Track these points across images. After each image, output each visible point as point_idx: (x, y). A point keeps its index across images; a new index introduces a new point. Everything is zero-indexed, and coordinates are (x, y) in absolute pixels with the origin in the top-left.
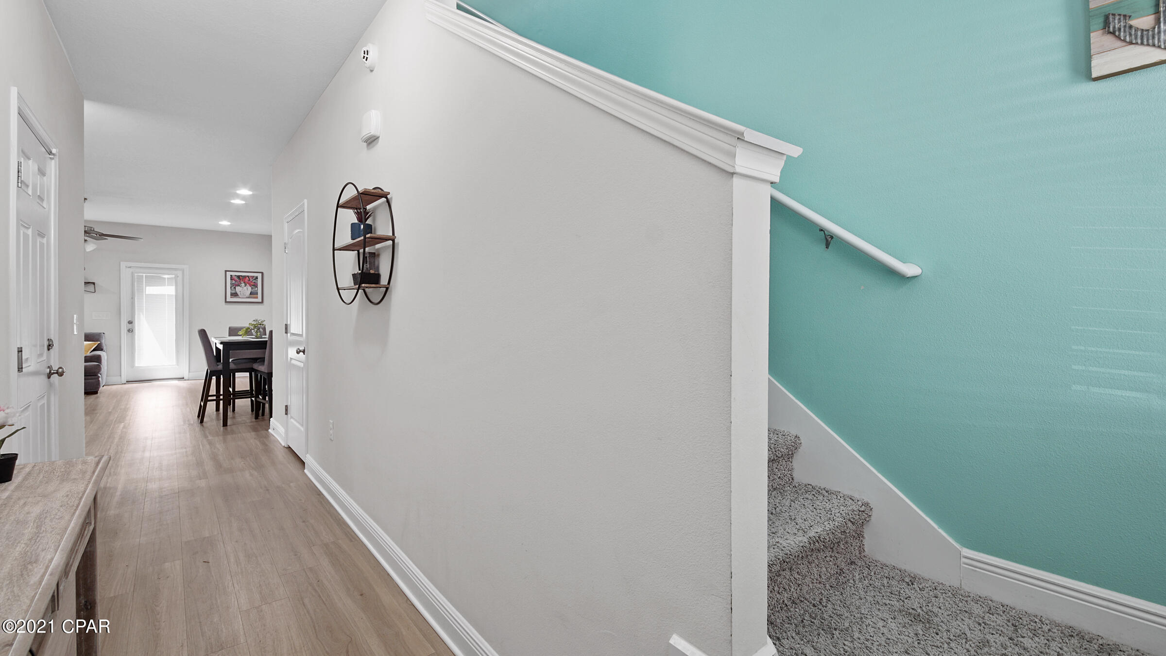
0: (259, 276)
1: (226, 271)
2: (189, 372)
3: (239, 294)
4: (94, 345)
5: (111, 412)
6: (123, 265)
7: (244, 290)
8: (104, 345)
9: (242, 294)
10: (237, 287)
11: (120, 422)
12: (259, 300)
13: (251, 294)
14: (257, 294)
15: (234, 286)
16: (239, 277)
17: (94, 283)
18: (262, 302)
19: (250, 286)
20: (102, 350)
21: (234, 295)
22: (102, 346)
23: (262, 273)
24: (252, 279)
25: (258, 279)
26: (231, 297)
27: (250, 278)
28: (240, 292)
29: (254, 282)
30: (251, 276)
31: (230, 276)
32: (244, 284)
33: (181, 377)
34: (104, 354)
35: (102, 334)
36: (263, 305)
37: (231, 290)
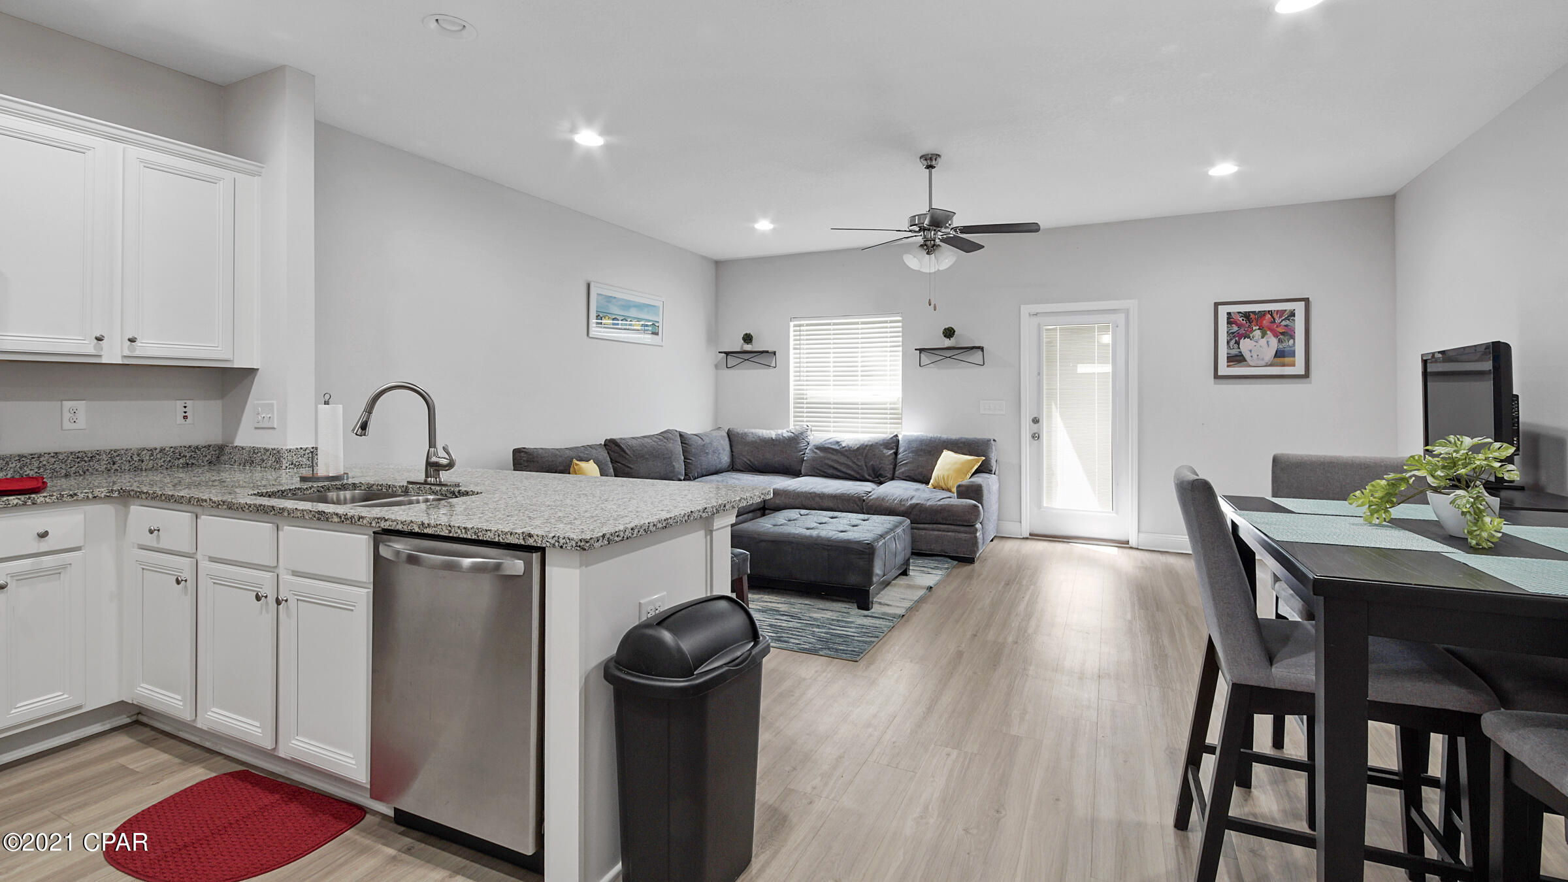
0: (1299, 308)
1: (1217, 304)
2: (1138, 532)
3: (1248, 358)
4: (977, 461)
6: (1024, 310)
7: (1260, 347)
8: (994, 463)
9: (1255, 356)
10: (1242, 341)
12: (1299, 369)
13: (1277, 355)
14: (1294, 356)
15: (1235, 338)
16: (1247, 315)
17: (981, 349)
18: (1307, 375)
19: (1276, 336)
20: (989, 472)
21: (1237, 359)
22: (990, 464)
23: (1307, 301)
24: (1280, 317)
25: (1296, 318)
26: (1228, 366)
27: (1275, 315)
28: (1251, 351)
29: (1285, 326)
30: (1278, 311)
31: (1226, 316)
32: (1259, 331)
33: (1121, 537)
34: (989, 482)
35: (992, 441)
36: (1309, 383)
37: (1229, 347)
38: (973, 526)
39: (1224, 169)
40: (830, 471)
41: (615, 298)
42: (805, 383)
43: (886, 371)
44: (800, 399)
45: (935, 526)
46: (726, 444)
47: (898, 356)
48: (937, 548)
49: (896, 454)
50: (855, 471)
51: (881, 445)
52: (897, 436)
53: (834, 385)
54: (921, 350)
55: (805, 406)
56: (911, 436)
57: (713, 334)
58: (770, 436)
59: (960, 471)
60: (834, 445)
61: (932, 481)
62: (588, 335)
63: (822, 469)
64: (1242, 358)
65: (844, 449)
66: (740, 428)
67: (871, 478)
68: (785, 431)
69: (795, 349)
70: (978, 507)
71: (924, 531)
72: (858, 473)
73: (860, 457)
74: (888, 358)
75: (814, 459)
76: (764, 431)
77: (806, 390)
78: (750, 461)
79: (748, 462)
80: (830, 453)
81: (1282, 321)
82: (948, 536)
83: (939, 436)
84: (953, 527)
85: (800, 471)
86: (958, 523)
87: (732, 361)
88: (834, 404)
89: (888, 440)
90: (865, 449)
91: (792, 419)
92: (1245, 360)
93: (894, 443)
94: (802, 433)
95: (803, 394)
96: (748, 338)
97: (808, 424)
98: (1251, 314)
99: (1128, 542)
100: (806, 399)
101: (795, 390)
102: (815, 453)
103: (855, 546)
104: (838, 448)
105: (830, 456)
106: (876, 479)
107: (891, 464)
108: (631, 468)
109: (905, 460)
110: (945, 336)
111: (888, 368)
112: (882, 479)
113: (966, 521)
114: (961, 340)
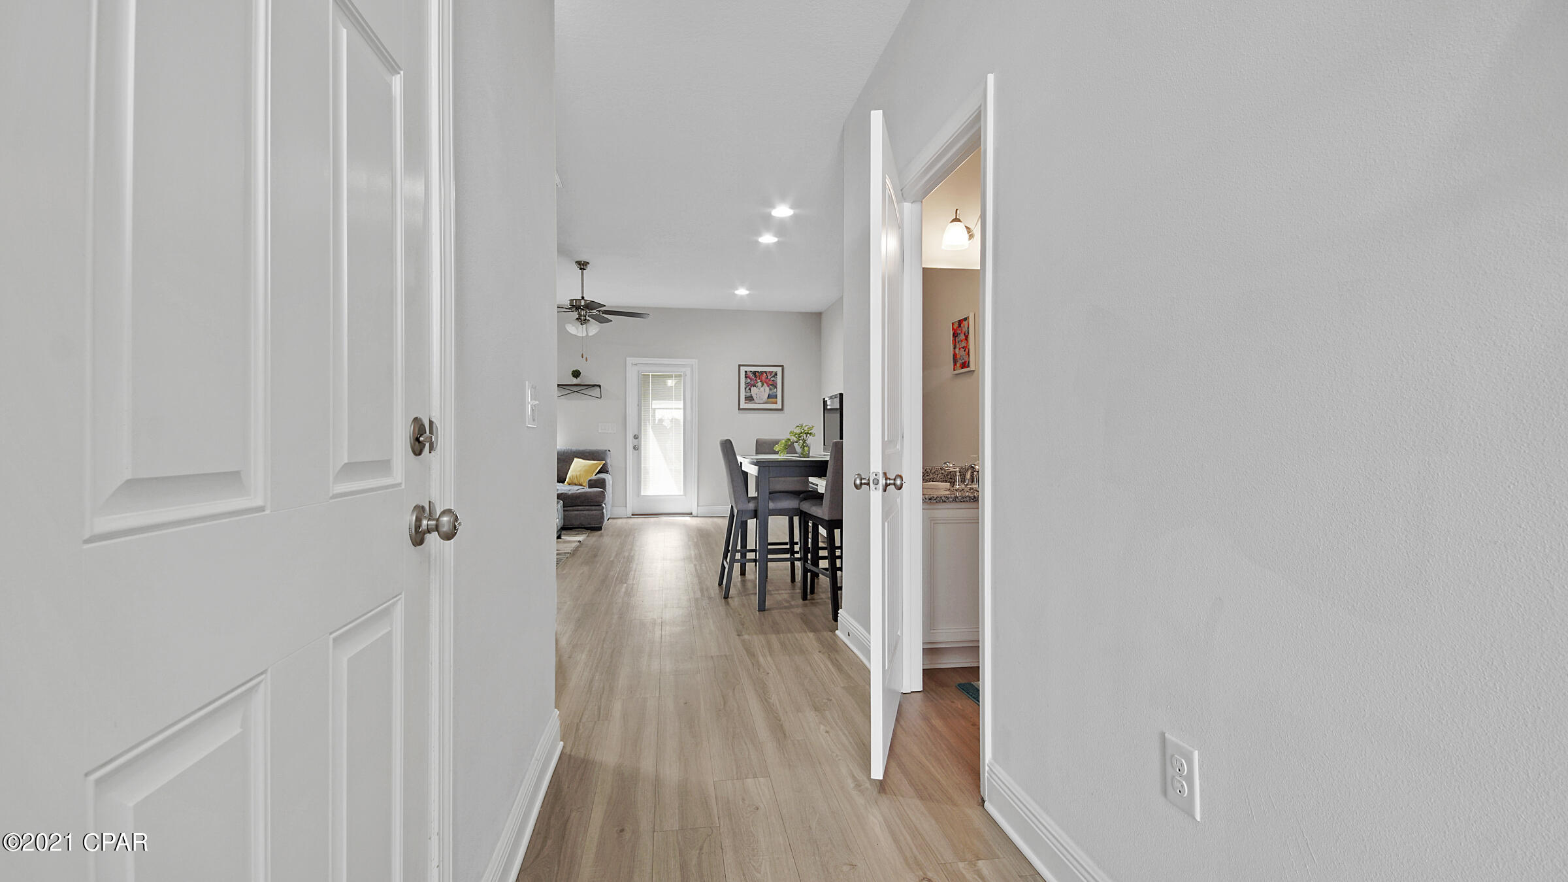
0: (779, 370)
1: (740, 366)
2: (698, 505)
3: (755, 398)
4: (598, 465)
5: (613, 561)
6: (630, 361)
7: (761, 392)
8: (609, 466)
9: (758, 397)
10: (752, 388)
11: (622, 582)
12: (779, 406)
13: (769, 397)
14: (776, 398)
15: (749, 386)
16: (754, 373)
17: (599, 386)
18: (782, 409)
19: (768, 386)
20: (607, 472)
21: (750, 399)
22: (607, 467)
23: (782, 366)
24: (770, 375)
25: (778, 376)
26: (745, 403)
27: (768, 374)
28: (756, 394)
29: (773, 380)
30: (769, 372)
31: (744, 373)
32: (760, 383)
33: (689, 512)
34: (609, 478)
36: (784, 413)
37: (746, 392)
38: (601, 505)
39: (742, 292)
45: (574, 508)
48: (576, 523)
54: (558, 386)
59: (588, 471)
61: (567, 480)
64: (751, 398)
70: (604, 493)
81: (771, 377)
82: (582, 514)
83: (571, 449)
84: (587, 507)
86: (590, 504)
92: (753, 399)
98: (756, 373)
99: (691, 514)
110: (573, 376)
113: (595, 502)
114: (586, 378)
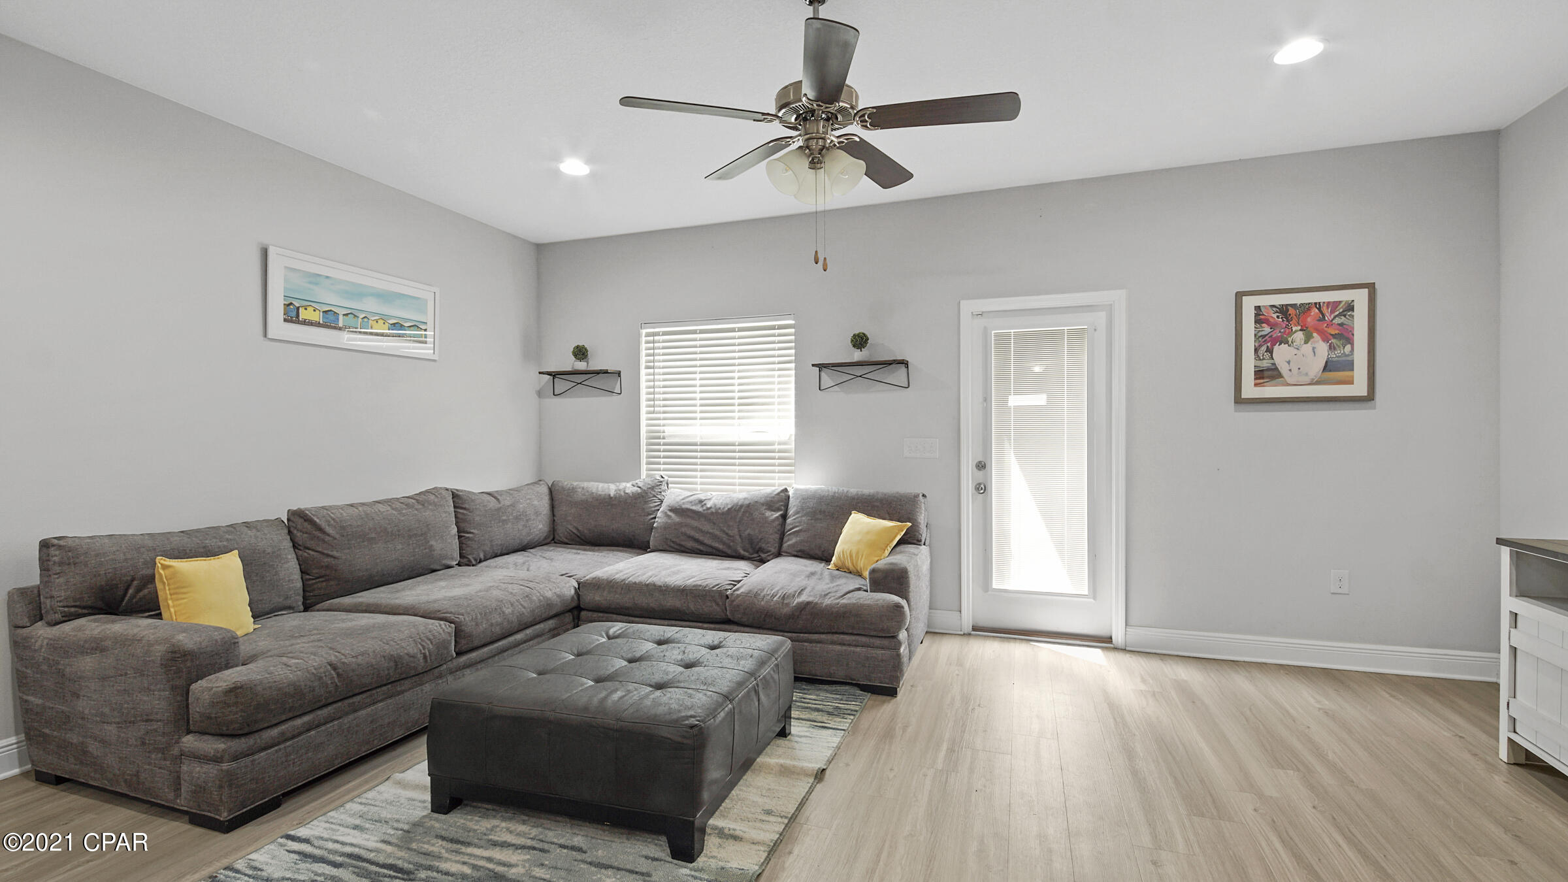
0: (1360, 298)
1: (1240, 294)
2: (1126, 625)
3: (1285, 371)
4: (898, 529)
6: (968, 307)
7: (1303, 355)
8: (922, 529)
9: (1295, 370)
10: (1276, 348)
12: (1359, 388)
13: (1327, 367)
14: (1352, 368)
15: (1267, 344)
16: (1283, 310)
17: (904, 363)
18: (1370, 397)
19: (1326, 340)
20: (918, 542)
21: (1266, 374)
22: (918, 531)
23: (1371, 287)
24: (1332, 312)
25: (1355, 313)
26: (1256, 385)
27: (1324, 309)
28: (1289, 362)
29: (1339, 324)
30: (1329, 303)
31: (1253, 312)
32: (1301, 332)
33: (1101, 632)
34: (917, 561)
35: (921, 495)
36: (1374, 408)
37: (1257, 357)
38: (894, 637)
40: (690, 544)
41: (327, 277)
42: (662, 416)
43: (773, 397)
44: (656, 438)
45: (836, 637)
46: (543, 505)
47: (789, 376)
48: (840, 674)
49: (784, 517)
50: (724, 544)
51: (763, 504)
52: (786, 490)
53: (701, 419)
54: (821, 367)
55: (662, 448)
56: (806, 490)
57: (532, 346)
58: (606, 492)
59: (875, 544)
60: (695, 505)
61: (834, 558)
62: (265, 335)
63: (677, 540)
64: (1275, 373)
65: (709, 511)
66: (567, 481)
67: (746, 554)
68: (629, 485)
69: (647, 367)
70: (903, 607)
71: (819, 645)
72: (729, 547)
73: (731, 524)
74: (776, 380)
75: (666, 527)
76: (601, 485)
77: (664, 426)
78: (578, 530)
79: (575, 531)
80: (689, 516)
81: (1335, 317)
83: (846, 490)
84: (863, 639)
85: (649, 542)
86: (872, 633)
87: (561, 385)
88: (702, 445)
89: (773, 497)
90: (739, 510)
91: (644, 467)
92: (1280, 376)
93: (781, 501)
94: (652, 488)
95: (659, 432)
96: (581, 353)
97: (662, 473)
98: (1289, 307)
99: (1110, 639)
100: (664, 438)
101: (648, 425)
102: (669, 517)
103: (665, 732)
104: (701, 510)
105: (689, 521)
106: (755, 555)
107: (776, 533)
108: (335, 558)
109: (797, 527)
110: (854, 346)
111: (776, 393)
112: (763, 556)
113: (882, 630)
114: (876, 351)
